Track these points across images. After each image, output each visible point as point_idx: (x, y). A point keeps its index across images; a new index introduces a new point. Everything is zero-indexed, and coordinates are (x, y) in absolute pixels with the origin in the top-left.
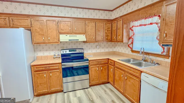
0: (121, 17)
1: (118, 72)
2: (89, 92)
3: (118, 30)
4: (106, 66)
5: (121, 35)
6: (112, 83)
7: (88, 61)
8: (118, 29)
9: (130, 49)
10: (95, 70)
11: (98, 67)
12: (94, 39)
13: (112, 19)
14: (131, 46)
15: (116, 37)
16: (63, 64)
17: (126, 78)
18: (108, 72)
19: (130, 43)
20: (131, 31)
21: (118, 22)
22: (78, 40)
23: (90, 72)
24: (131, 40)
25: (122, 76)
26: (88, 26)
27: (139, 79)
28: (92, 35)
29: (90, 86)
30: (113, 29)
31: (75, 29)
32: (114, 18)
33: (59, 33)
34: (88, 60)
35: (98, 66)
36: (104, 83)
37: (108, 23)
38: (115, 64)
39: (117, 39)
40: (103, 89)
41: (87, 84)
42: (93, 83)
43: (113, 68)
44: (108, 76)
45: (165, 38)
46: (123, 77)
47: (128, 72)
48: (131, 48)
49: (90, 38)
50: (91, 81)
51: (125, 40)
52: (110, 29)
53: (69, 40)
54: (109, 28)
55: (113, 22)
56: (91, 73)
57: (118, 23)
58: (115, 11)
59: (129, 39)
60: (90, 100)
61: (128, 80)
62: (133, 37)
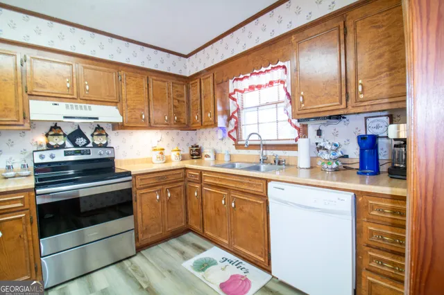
0: (209, 70)
1: (213, 195)
2: (136, 269)
3: (203, 100)
4: (180, 188)
5: (212, 111)
6: (197, 228)
7: (130, 178)
8: (203, 97)
9: (233, 142)
10: (152, 201)
11: (160, 191)
12: (145, 120)
13: (188, 75)
14: (234, 134)
15: (200, 116)
16: (39, 191)
17: (233, 204)
18: (186, 203)
19: (231, 128)
20: (231, 101)
21: (202, 81)
22: (97, 118)
23: (137, 206)
24: (233, 121)
25: (223, 202)
26: (127, 84)
27: (263, 200)
28: (139, 109)
29: (139, 249)
30: (191, 97)
31: (87, 87)
32: (192, 73)
33: (25, 94)
34: (128, 174)
35: (158, 188)
36: (176, 234)
37: (178, 84)
38: (203, 177)
39: (203, 121)
40: (175, 249)
41: (127, 244)
42: (148, 237)
43: (199, 190)
44: (187, 213)
45: (303, 105)
46: (225, 204)
47: (236, 190)
48: (234, 139)
49: (133, 117)
50: (140, 235)
51: (221, 121)
52: (185, 99)
53: (65, 117)
54: (182, 96)
55: (191, 83)
56: (139, 210)
57: (202, 84)
58: (194, 56)
59: (229, 119)
60: (142, 287)
61: (237, 209)
62: (236, 115)
